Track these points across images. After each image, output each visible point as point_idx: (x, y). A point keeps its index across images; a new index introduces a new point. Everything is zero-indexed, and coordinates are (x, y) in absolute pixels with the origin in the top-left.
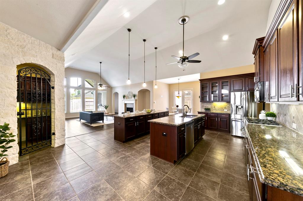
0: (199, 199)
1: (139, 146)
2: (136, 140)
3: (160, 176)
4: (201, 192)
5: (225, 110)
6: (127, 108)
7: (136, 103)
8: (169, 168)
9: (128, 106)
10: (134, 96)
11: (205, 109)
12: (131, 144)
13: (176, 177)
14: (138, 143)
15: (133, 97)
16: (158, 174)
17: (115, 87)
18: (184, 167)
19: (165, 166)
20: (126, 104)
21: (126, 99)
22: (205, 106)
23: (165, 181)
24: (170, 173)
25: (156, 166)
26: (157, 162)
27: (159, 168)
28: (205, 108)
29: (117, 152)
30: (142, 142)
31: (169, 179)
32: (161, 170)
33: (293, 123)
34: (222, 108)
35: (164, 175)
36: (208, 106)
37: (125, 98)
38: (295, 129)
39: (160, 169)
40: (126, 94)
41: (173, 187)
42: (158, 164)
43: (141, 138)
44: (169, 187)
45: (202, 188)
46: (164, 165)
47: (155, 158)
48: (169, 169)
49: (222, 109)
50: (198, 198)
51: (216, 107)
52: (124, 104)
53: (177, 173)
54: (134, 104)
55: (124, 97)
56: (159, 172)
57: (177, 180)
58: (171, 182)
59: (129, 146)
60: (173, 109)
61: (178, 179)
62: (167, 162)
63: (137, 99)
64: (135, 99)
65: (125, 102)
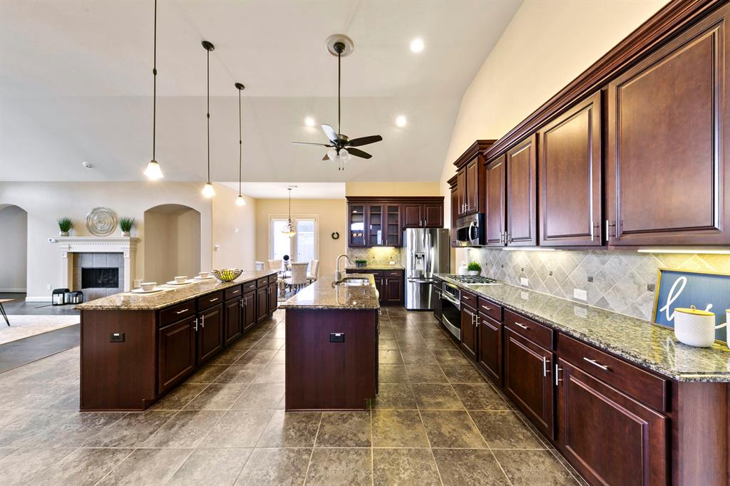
0: (469, 464)
1: (226, 399)
2: (198, 381)
3: (360, 462)
4: (459, 446)
5: (392, 263)
6: (85, 270)
7: (134, 251)
8: (364, 426)
9: (89, 263)
10: (126, 226)
11: (357, 262)
12: (183, 400)
13: (394, 440)
14: (210, 388)
15: (119, 228)
16: (350, 457)
18: (390, 406)
19: (350, 424)
20: (75, 257)
21: (80, 235)
22: (356, 255)
23: (382, 466)
24: (375, 437)
25: (327, 437)
26: (322, 426)
27: (340, 438)
28: (356, 259)
29: (137, 460)
30: (225, 381)
31: (386, 456)
32: (349, 442)
33: (522, 279)
34: (387, 259)
35: (367, 452)
36: (361, 255)
37: (72, 232)
38: (526, 287)
39: (344, 441)
40: (78, 216)
41: (409, 471)
42: (328, 428)
43: (212, 369)
44: (401, 476)
45: (454, 438)
46: (346, 425)
47: (306, 416)
48: (366, 428)
49: (387, 261)
50: (466, 464)
51: (377, 258)
52: (66, 256)
53: (387, 429)
54: (127, 255)
55: (65, 226)
56: (348, 452)
57: (403, 449)
58: (395, 460)
59: (183, 413)
60: (271, 266)
61: (403, 443)
62: (346, 413)
63: (137, 237)
64: (129, 238)
65: (69, 248)
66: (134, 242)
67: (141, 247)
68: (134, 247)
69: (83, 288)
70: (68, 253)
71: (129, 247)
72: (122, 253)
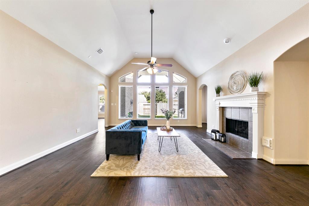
6: (228, 120)
7: (262, 106)
9: (231, 115)
10: (255, 82)
15: (248, 86)
17: (201, 76)
20: (223, 110)
21: (225, 95)
37: (221, 93)
40: (224, 83)
52: (218, 109)
54: (255, 111)
55: (218, 91)
63: (266, 91)
64: (256, 93)
65: (220, 104)
66: (263, 96)
67: (271, 101)
68: (261, 101)
69: (226, 132)
70: (219, 107)
71: (256, 101)
72: (251, 108)
